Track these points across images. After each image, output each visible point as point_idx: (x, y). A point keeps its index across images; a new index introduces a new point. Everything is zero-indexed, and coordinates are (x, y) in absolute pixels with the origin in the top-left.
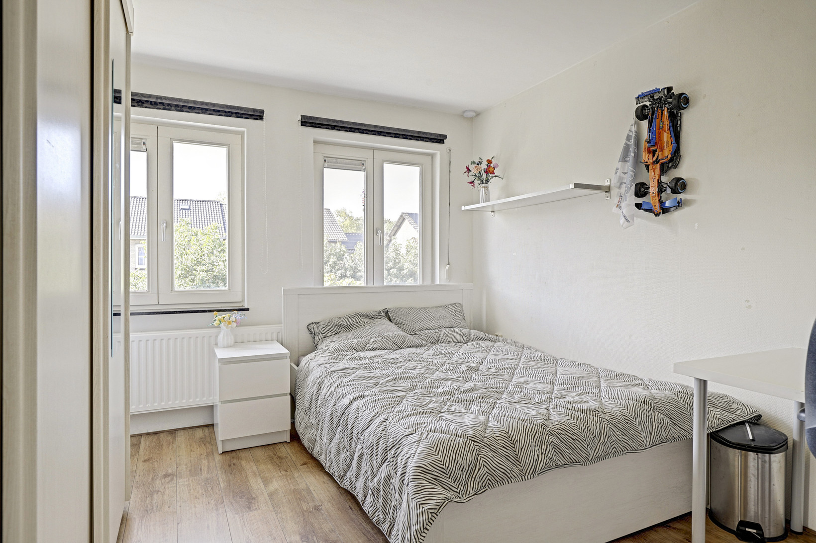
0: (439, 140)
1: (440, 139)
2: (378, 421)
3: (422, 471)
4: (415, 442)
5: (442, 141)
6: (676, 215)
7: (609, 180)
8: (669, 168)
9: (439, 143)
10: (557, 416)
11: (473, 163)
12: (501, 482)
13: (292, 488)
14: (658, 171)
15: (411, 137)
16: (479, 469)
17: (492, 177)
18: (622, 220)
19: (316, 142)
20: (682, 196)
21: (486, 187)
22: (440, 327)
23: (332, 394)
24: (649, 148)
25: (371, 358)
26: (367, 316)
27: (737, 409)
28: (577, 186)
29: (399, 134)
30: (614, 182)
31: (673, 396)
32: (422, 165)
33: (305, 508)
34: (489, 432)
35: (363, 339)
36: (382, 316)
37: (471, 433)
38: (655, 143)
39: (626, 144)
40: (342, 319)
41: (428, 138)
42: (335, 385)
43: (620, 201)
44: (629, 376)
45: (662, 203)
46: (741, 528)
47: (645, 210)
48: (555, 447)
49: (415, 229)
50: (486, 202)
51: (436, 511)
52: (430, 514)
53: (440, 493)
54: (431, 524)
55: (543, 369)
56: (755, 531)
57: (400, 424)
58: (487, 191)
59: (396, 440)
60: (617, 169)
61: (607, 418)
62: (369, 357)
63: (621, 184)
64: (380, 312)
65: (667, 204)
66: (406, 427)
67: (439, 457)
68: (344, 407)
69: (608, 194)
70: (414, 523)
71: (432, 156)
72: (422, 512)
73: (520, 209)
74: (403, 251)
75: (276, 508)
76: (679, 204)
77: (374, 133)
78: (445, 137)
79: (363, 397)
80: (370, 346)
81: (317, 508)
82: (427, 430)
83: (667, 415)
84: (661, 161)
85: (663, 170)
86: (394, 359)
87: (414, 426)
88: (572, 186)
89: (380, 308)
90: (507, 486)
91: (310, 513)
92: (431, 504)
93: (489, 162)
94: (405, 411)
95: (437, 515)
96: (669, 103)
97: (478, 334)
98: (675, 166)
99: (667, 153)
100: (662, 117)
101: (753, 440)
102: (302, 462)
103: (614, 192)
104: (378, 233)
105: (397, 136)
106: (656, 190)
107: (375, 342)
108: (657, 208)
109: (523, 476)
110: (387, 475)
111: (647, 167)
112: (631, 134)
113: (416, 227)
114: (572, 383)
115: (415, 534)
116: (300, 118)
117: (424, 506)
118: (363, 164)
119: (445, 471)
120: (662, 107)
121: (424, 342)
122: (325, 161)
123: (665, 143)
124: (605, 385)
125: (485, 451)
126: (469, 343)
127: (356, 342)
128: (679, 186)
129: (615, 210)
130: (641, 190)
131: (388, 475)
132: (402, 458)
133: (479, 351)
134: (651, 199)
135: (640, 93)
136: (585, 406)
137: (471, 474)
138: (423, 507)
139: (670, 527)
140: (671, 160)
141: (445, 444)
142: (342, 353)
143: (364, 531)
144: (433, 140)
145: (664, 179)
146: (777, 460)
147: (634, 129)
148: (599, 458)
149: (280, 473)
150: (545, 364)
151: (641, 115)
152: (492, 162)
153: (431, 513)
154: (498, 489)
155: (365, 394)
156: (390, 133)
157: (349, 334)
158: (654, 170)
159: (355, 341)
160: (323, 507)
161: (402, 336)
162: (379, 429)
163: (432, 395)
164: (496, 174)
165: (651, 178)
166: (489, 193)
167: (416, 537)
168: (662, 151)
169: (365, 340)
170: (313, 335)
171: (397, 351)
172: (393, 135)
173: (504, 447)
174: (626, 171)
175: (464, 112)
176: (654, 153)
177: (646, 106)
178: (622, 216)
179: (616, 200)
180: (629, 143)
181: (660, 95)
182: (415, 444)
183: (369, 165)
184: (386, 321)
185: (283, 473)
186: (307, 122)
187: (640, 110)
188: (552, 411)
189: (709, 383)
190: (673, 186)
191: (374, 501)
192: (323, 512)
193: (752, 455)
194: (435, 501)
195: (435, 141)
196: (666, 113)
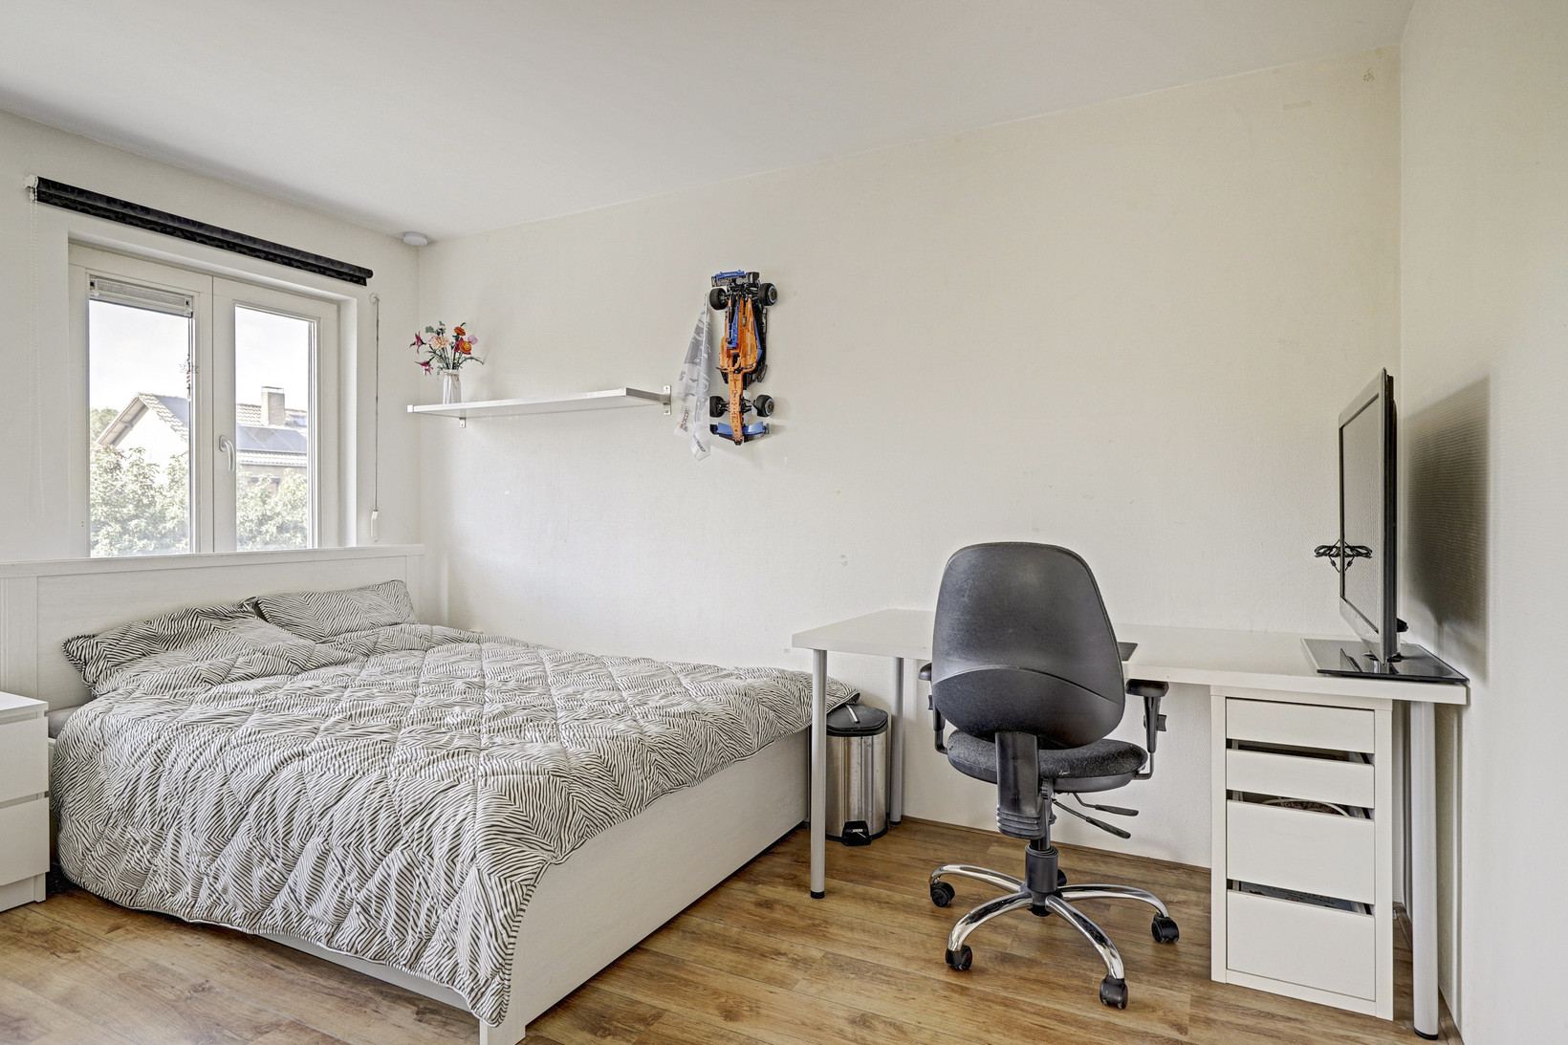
0: (356, 277)
1: (359, 276)
2: (362, 785)
3: (497, 832)
4: (468, 794)
5: (362, 281)
6: (760, 444)
7: (669, 387)
8: (752, 381)
9: (357, 282)
10: (653, 727)
11: (429, 329)
12: (599, 827)
13: (114, 975)
14: (740, 384)
15: (299, 264)
16: (574, 813)
17: (466, 359)
18: (695, 448)
19: (73, 242)
20: (766, 421)
21: (455, 375)
22: (373, 626)
23: (213, 764)
24: (728, 350)
25: (258, 692)
26: (215, 614)
27: (838, 690)
28: (630, 392)
29: (275, 255)
30: (677, 391)
31: (773, 682)
32: (318, 319)
33: (171, 997)
34: (573, 760)
35: (221, 660)
36: (248, 612)
37: (550, 766)
38: (737, 344)
39: (695, 339)
40: (156, 624)
41: (335, 271)
42: (214, 748)
43: (685, 420)
44: (710, 667)
45: (744, 427)
46: (848, 831)
47: (721, 435)
48: (660, 767)
49: (176, 431)
50: (456, 402)
51: (532, 882)
52: (524, 887)
53: (535, 856)
54: (528, 901)
55: (590, 673)
56: (861, 830)
57: (421, 777)
58: (456, 383)
59: (421, 804)
60: (683, 373)
61: (711, 720)
62: (252, 691)
63: (687, 395)
64: (242, 606)
65: (750, 430)
66: (436, 779)
67: (518, 805)
68: (258, 780)
69: (668, 408)
70: (499, 907)
71: (339, 304)
72: (512, 887)
73: (517, 417)
74: (161, 479)
75: (95, 1017)
76: (766, 430)
77: (220, 244)
78: (370, 273)
79: (302, 755)
80: (237, 673)
81: (201, 989)
82: (480, 774)
83: (770, 708)
84: (744, 371)
85: (747, 382)
86: (310, 688)
87: (451, 774)
88: (624, 393)
89: (242, 596)
90: (609, 832)
91: (189, 1001)
92: (525, 873)
93: (460, 332)
94: (414, 758)
95: (535, 887)
96: (754, 295)
97: (447, 633)
98: (760, 379)
99: (750, 361)
100: (744, 310)
101: (858, 722)
102: (106, 928)
103: (677, 405)
104: (224, 446)
105: (270, 257)
106: (738, 408)
107: (249, 663)
108: (738, 435)
109: (628, 812)
110: (405, 864)
111: (725, 376)
112: (701, 326)
113: (176, 428)
114: (644, 686)
115: (504, 921)
116: (34, 182)
117: (512, 879)
118: (187, 303)
119: (530, 825)
120: (745, 297)
121: (350, 655)
122: (92, 284)
123: (749, 347)
124: (688, 680)
125: (577, 787)
126: (436, 649)
127: (207, 667)
128: (765, 406)
129: (678, 431)
130: (718, 407)
131: (409, 864)
132: (445, 825)
133: (464, 660)
134: (730, 420)
135: (718, 273)
136: (681, 709)
137: (563, 823)
138: (511, 882)
139: (773, 853)
140: (755, 371)
141: (521, 787)
142: (181, 691)
143: (326, 991)
144: (344, 277)
145: (746, 395)
146: (879, 740)
147: (706, 319)
148: (707, 774)
149: (59, 960)
150: (587, 665)
151: (717, 301)
152: (464, 334)
153: (526, 886)
154: (600, 836)
155: (307, 749)
156: (255, 250)
157: (180, 653)
158: (735, 380)
159: (204, 665)
160: (213, 983)
161: (304, 646)
162: (373, 796)
163: (443, 730)
164: (472, 355)
165: (731, 392)
166: (459, 384)
167: (506, 925)
168: (745, 356)
169: (226, 661)
170: (80, 664)
171: (300, 676)
172: (263, 255)
173: (599, 777)
174: (695, 378)
175: (405, 234)
176: (735, 358)
177: (722, 290)
178: (695, 442)
179: (680, 418)
180: (698, 338)
181: (745, 281)
182: (469, 798)
183: (201, 305)
184: (257, 621)
185: (70, 956)
186: (51, 192)
187: (716, 294)
188: (641, 722)
189: (828, 652)
190: (760, 406)
191: (368, 921)
192: (218, 990)
193: (855, 740)
194: (531, 868)
195: (349, 278)
196: (749, 305)
